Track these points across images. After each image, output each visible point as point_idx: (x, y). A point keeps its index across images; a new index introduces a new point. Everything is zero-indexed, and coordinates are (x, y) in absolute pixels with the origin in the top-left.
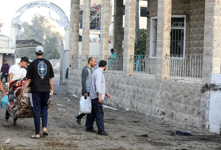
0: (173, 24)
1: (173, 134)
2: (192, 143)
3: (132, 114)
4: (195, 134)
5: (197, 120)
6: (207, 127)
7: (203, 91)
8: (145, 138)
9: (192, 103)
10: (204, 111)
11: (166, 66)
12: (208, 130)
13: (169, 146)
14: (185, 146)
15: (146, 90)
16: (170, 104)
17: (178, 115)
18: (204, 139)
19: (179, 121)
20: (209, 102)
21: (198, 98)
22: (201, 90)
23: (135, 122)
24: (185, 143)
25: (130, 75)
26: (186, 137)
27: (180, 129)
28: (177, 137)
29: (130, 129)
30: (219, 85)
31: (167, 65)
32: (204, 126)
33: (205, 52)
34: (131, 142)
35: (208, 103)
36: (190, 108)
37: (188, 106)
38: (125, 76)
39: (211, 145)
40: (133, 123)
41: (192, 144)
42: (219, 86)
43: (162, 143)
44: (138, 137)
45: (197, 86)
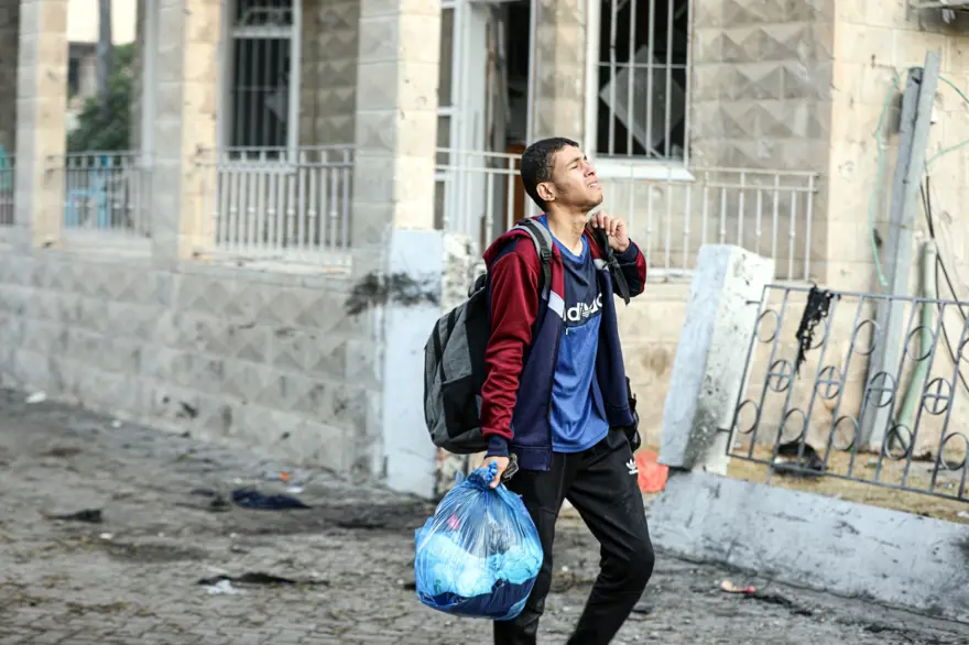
0: (246, 15)
1: (217, 506)
2: (300, 542)
3: (54, 415)
4: (321, 501)
5: (334, 438)
6: (376, 467)
7: (356, 308)
8: (87, 525)
9: (308, 360)
10: (362, 397)
11: (197, 200)
12: (382, 482)
13: (189, 563)
14: (265, 557)
15: (116, 309)
16: (217, 370)
17: (250, 416)
18: (356, 524)
19: (256, 441)
20: (382, 357)
21: (335, 340)
22: (348, 303)
23: (59, 453)
24: (268, 545)
25: (48, 244)
26: (275, 516)
27: (257, 482)
28: (239, 515)
29: (30, 485)
30: (424, 279)
31: (202, 192)
32: (362, 465)
33: (361, 134)
34: (21, 547)
35: (377, 360)
36: (303, 383)
37: (293, 374)
38: (24, 249)
39: (385, 548)
40: (51, 460)
41: (297, 548)
42: (425, 283)
43: (162, 548)
44: (57, 525)
45: (331, 284)
